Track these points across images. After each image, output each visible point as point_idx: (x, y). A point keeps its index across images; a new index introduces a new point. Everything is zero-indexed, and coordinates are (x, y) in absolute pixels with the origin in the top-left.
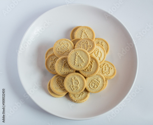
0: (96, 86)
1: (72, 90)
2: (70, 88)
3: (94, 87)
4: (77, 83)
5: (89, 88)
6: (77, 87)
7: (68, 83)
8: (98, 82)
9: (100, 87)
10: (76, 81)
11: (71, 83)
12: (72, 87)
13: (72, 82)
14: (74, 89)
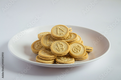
0: (78, 51)
1: (59, 51)
2: (56, 50)
3: (77, 52)
4: (62, 46)
5: (73, 52)
6: (62, 48)
7: (54, 47)
8: (80, 48)
9: (82, 52)
10: (61, 45)
11: (56, 47)
12: (58, 49)
13: (58, 46)
14: (60, 50)
